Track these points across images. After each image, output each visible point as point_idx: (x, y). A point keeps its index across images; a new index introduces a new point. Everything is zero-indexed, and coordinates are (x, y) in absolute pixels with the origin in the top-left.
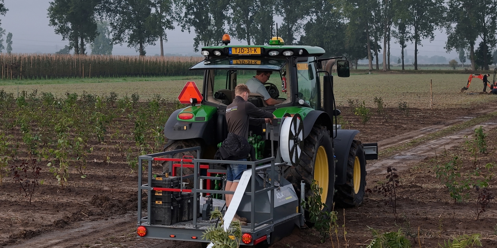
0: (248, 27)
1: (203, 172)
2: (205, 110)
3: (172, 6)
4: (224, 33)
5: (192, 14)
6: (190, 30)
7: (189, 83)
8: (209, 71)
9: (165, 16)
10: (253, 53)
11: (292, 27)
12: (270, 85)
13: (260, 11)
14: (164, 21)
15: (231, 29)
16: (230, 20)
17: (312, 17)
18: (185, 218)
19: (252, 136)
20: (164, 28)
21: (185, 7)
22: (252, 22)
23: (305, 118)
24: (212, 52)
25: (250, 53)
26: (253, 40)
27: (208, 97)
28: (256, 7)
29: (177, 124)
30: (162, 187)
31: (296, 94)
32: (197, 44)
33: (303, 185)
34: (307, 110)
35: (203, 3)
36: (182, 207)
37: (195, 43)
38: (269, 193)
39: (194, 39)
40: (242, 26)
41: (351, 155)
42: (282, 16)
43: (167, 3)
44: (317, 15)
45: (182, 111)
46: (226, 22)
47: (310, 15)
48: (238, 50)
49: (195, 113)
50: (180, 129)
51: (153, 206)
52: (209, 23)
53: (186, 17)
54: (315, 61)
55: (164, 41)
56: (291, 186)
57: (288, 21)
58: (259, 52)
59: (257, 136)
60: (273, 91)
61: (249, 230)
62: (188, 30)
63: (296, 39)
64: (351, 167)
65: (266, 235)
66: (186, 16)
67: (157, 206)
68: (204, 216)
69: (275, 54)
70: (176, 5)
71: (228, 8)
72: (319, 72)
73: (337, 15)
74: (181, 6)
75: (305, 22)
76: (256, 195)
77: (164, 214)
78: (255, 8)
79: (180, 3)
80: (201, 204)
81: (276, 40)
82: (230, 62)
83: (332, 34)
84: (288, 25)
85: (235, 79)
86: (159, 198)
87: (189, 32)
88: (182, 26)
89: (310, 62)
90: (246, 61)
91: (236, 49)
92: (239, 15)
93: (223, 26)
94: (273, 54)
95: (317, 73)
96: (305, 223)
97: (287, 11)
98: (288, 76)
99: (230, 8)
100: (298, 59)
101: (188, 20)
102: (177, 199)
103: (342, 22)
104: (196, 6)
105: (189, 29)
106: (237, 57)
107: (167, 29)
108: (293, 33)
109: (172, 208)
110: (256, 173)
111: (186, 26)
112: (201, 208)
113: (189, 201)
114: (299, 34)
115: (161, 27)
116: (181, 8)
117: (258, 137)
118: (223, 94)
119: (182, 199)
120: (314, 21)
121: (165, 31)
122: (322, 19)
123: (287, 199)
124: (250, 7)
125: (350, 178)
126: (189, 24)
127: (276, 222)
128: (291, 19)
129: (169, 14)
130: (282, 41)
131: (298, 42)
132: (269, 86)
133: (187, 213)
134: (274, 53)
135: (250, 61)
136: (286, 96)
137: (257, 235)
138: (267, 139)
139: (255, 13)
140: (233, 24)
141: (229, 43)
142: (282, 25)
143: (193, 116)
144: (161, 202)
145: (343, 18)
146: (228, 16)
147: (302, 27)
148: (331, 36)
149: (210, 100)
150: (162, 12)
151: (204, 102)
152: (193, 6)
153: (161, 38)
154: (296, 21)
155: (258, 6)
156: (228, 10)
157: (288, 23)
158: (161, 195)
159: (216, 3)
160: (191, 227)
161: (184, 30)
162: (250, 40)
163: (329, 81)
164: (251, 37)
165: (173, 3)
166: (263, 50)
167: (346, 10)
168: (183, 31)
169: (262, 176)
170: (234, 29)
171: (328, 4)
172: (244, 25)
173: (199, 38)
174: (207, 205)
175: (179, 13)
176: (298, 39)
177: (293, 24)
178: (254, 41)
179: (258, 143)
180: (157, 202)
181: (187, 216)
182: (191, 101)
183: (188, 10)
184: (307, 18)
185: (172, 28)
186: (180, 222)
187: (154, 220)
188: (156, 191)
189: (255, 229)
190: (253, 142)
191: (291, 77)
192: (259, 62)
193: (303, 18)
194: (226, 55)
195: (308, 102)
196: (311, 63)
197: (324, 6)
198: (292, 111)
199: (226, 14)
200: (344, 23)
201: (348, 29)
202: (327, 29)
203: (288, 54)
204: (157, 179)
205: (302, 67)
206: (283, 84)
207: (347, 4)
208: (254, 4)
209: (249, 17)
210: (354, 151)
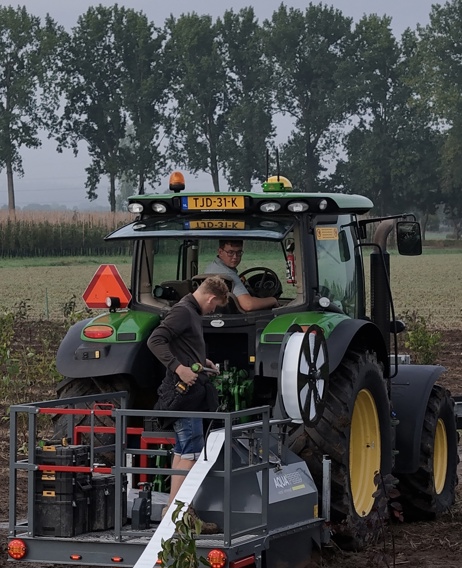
0: (213, 140)
1: (133, 441)
2: (136, 321)
3: (36, 93)
4: (158, 155)
5: (82, 110)
6: (77, 148)
7: (103, 268)
8: (143, 243)
9: (18, 116)
10: (229, 206)
11: (317, 139)
12: (263, 272)
13: (241, 102)
14: (15, 127)
15: (172, 147)
16: (171, 125)
17: (363, 117)
18: (99, 525)
19: (229, 371)
20: (17, 144)
21: (64, 94)
22: (224, 129)
23: (332, 334)
24: (148, 205)
25: (223, 207)
26: (225, 171)
27: (142, 295)
28: (231, 93)
29: (82, 347)
30: (54, 464)
31: (313, 289)
32: (93, 180)
33: (326, 464)
34: (336, 319)
35: (107, 85)
36: (94, 503)
37: (89, 178)
38: (259, 475)
39: (87, 170)
40: (199, 140)
41: (430, 410)
42: (293, 115)
43: (23, 84)
44: (374, 112)
45: (90, 323)
46: (161, 129)
47: (359, 113)
48: (200, 202)
49: (117, 327)
50: (88, 356)
51: (38, 501)
52: (121, 133)
53: (69, 118)
54: (353, 224)
55: (15, 174)
56: (303, 465)
57: (307, 128)
58: (240, 205)
59: (238, 370)
60: (270, 284)
61: (221, 543)
62: (72, 149)
63: (326, 170)
64: (429, 434)
65: (253, 555)
66: (67, 116)
67: (45, 502)
68: (136, 521)
69: (273, 209)
70: (45, 91)
71: (166, 96)
72: (361, 245)
73: (423, 113)
74: (56, 92)
75: (347, 128)
76: (234, 478)
77: (59, 517)
78: (231, 97)
79: (53, 85)
80: (130, 500)
81: (276, 182)
82: (183, 224)
83: (411, 158)
84: (308, 136)
85: (195, 261)
86: (49, 486)
87: (76, 152)
88: (58, 139)
89: (342, 226)
90: (216, 223)
91: (196, 199)
92: (191, 113)
93: (154, 140)
94: (268, 209)
95: (356, 247)
96: (332, 537)
97: (304, 103)
98: (298, 253)
99: (170, 96)
100: (318, 218)
101: (72, 124)
102: (84, 487)
103: (434, 128)
104: (90, 92)
105: (74, 145)
106: (198, 215)
107: (23, 145)
108: (319, 155)
109: (74, 504)
110: (233, 437)
111: (68, 139)
112: (130, 507)
113: (107, 493)
114: (334, 157)
115: (8, 142)
116: (56, 96)
117: (241, 372)
118: (171, 289)
119: (94, 489)
120: (368, 127)
121: (18, 150)
122: (386, 122)
123: (294, 488)
124: (218, 94)
125: (428, 455)
126: (74, 135)
127: (271, 533)
128: (314, 121)
129: (27, 111)
130: (287, 183)
131: (331, 176)
132: (262, 274)
133: (102, 515)
134: (271, 208)
135: (224, 222)
136: (294, 291)
137: (237, 553)
138: (258, 373)
139: (230, 107)
140: (177, 133)
141: (183, 188)
142: (292, 137)
143: (112, 332)
144: (53, 494)
145: (436, 119)
146: (166, 114)
147: (340, 140)
148: (410, 161)
149: (146, 300)
150: (11, 106)
151: (133, 305)
152: (84, 93)
153: (9, 167)
154: (325, 127)
155: (236, 92)
156: (166, 102)
157: (307, 131)
158: (54, 479)
159: (138, 85)
160: (112, 540)
161: (63, 148)
162: (217, 172)
163: (381, 264)
164: (220, 164)
165: (37, 86)
166: (249, 200)
167: (444, 101)
168: (61, 151)
169: (246, 444)
170: (180, 146)
171: (400, 85)
172: (204, 137)
173: (99, 166)
174: (141, 499)
175: (51, 108)
176: (332, 169)
177: (320, 133)
178: (228, 173)
179: (240, 384)
180: (45, 493)
181: (102, 520)
182: (109, 304)
183: (73, 102)
184: (351, 121)
185: (34, 143)
186: (89, 531)
187: (40, 528)
188: (45, 472)
189: (234, 541)
190: (231, 381)
191: (305, 254)
192: (241, 224)
193: (341, 118)
194: (177, 211)
195: (338, 303)
196: (344, 228)
197: (391, 90)
198: (305, 320)
199: (161, 111)
200: (438, 131)
201: (447, 145)
202: (400, 145)
203: (298, 208)
204: (45, 448)
205: (327, 235)
206: (289, 268)
207: (446, 87)
208: (228, 86)
209: (216, 117)
210: (436, 404)
